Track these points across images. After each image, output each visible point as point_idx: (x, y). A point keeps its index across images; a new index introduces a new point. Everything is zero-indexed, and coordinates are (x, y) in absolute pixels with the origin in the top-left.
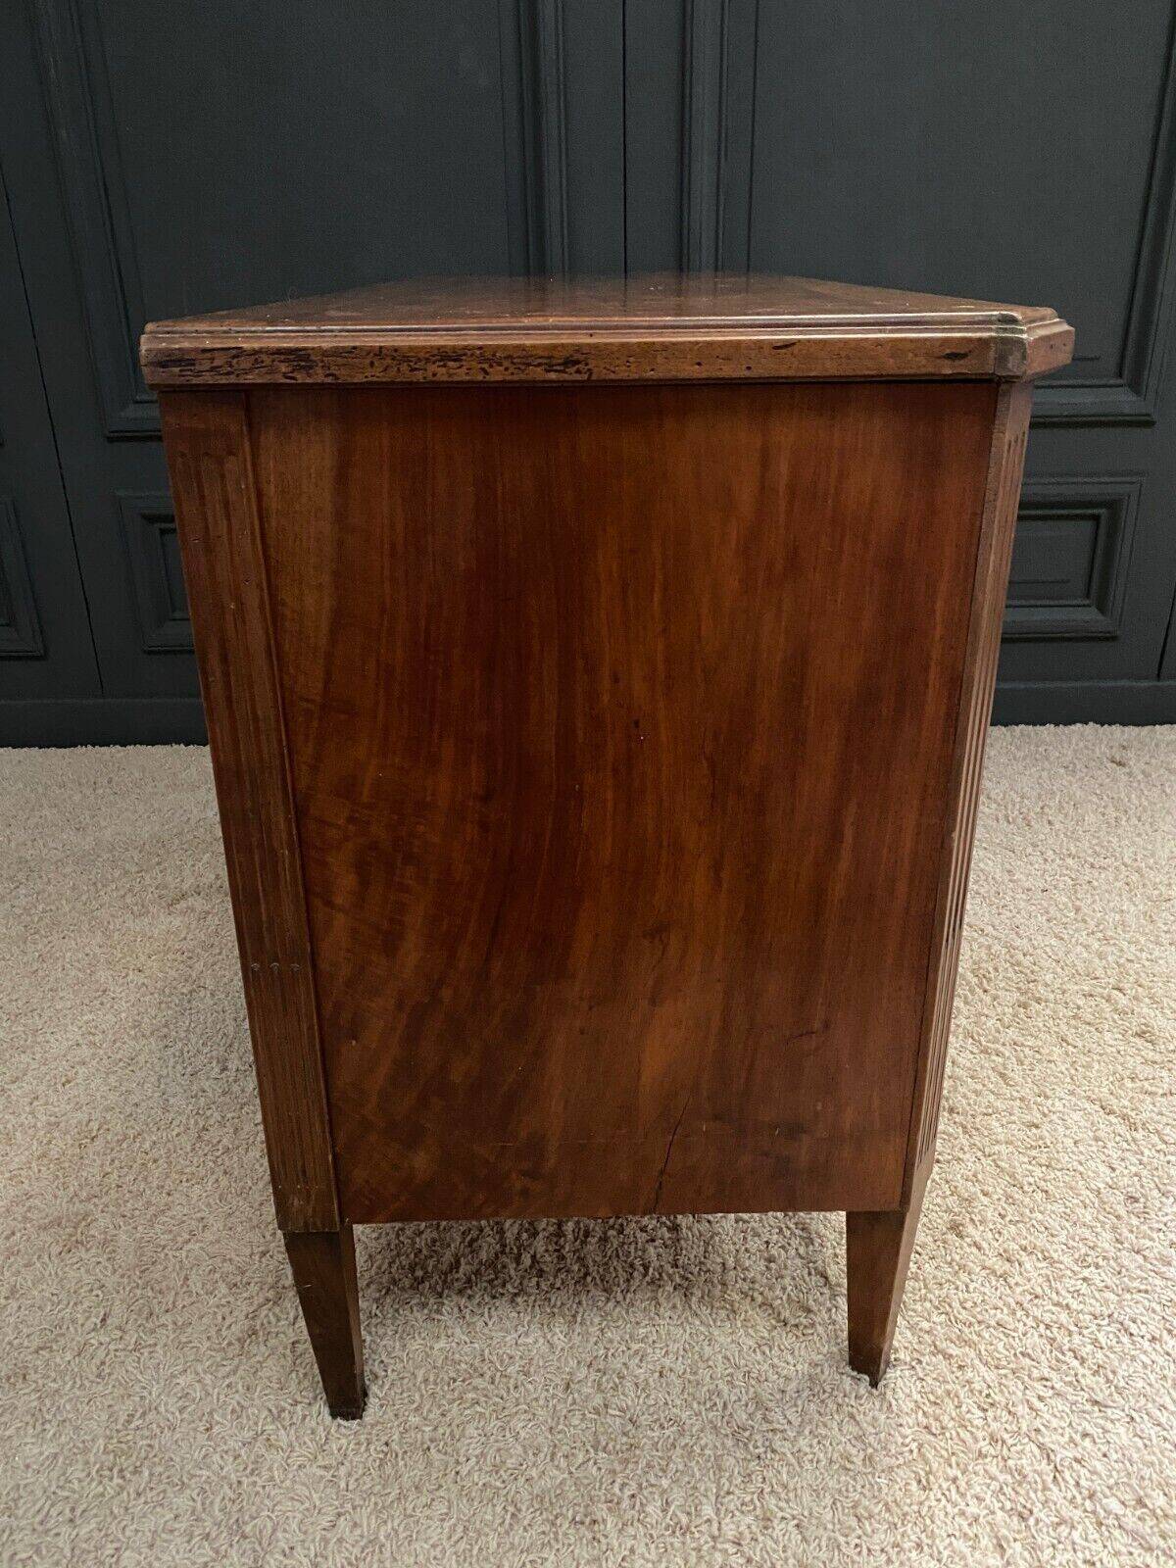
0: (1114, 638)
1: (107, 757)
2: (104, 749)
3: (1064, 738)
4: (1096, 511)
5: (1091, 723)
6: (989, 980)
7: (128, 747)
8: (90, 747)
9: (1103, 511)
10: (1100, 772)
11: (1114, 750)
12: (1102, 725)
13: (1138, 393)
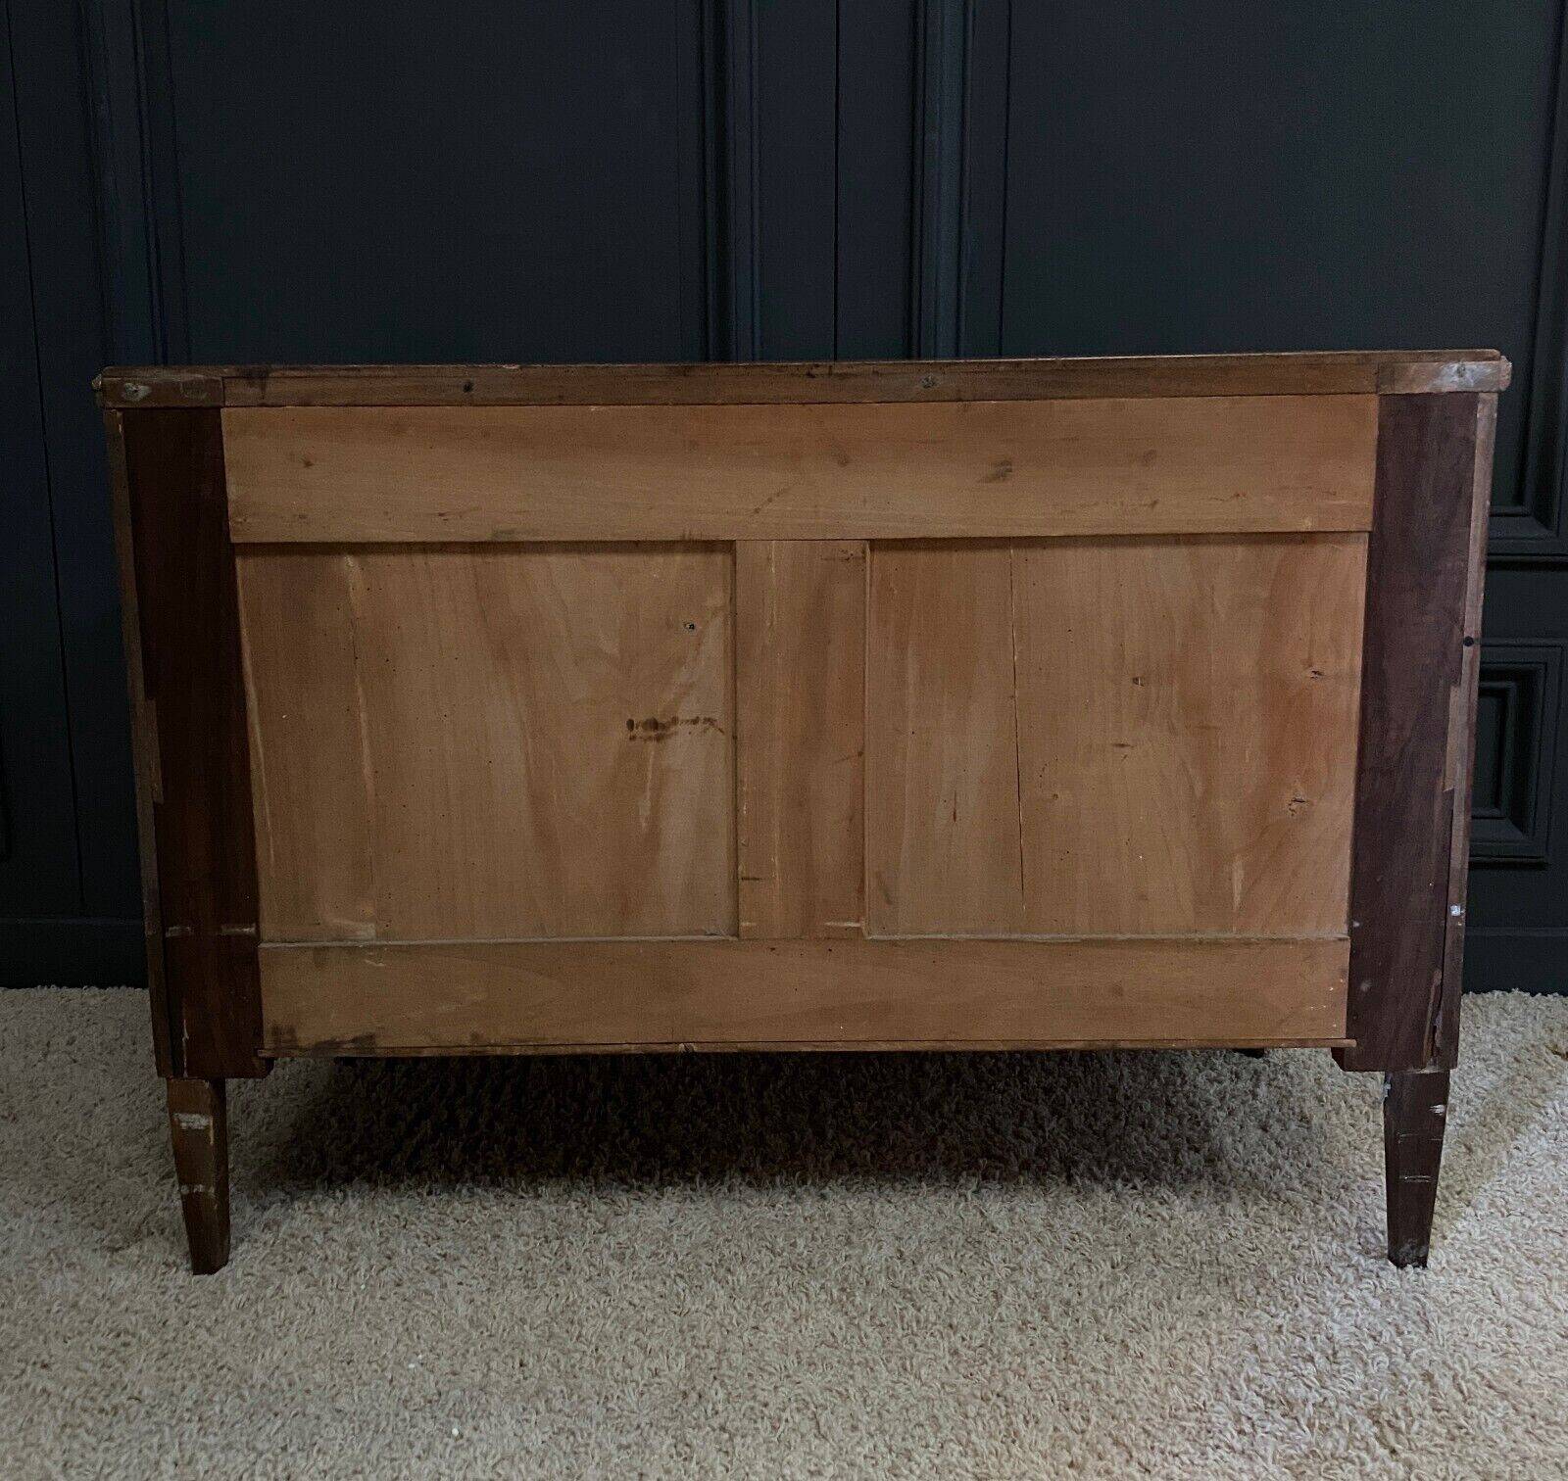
0: (1540, 866)
1: (75, 1004)
2: (75, 991)
3: (1476, 1011)
4: (1503, 684)
5: (1516, 991)
6: (1398, 1431)
7: (109, 990)
8: (54, 988)
9: (1511, 684)
10: (1539, 1070)
11: (1556, 1034)
12: (1533, 995)
13: (1547, 526)
